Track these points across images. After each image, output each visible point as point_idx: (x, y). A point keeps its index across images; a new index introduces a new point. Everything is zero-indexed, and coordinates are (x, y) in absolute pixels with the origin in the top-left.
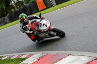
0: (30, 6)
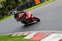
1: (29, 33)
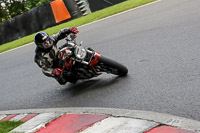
1: (31, 116)
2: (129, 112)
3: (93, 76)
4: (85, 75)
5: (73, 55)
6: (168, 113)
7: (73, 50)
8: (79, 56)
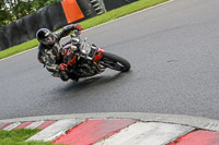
0: (47, 14)
2: (159, 117)
3: (96, 73)
4: (88, 71)
5: (78, 51)
6: (204, 116)
7: (78, 45)
8: (84, 51)
